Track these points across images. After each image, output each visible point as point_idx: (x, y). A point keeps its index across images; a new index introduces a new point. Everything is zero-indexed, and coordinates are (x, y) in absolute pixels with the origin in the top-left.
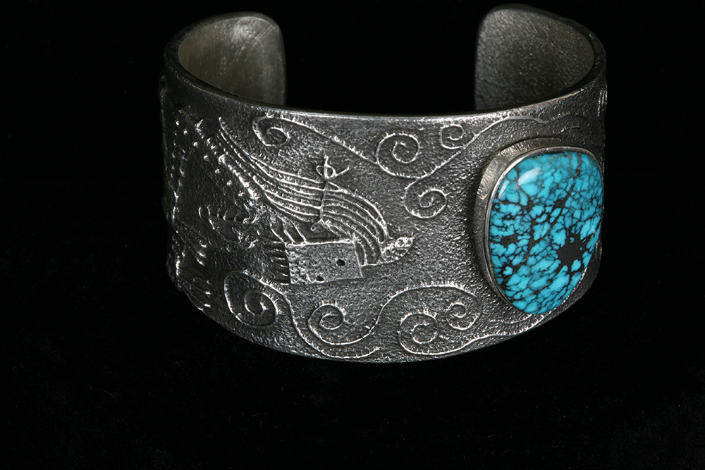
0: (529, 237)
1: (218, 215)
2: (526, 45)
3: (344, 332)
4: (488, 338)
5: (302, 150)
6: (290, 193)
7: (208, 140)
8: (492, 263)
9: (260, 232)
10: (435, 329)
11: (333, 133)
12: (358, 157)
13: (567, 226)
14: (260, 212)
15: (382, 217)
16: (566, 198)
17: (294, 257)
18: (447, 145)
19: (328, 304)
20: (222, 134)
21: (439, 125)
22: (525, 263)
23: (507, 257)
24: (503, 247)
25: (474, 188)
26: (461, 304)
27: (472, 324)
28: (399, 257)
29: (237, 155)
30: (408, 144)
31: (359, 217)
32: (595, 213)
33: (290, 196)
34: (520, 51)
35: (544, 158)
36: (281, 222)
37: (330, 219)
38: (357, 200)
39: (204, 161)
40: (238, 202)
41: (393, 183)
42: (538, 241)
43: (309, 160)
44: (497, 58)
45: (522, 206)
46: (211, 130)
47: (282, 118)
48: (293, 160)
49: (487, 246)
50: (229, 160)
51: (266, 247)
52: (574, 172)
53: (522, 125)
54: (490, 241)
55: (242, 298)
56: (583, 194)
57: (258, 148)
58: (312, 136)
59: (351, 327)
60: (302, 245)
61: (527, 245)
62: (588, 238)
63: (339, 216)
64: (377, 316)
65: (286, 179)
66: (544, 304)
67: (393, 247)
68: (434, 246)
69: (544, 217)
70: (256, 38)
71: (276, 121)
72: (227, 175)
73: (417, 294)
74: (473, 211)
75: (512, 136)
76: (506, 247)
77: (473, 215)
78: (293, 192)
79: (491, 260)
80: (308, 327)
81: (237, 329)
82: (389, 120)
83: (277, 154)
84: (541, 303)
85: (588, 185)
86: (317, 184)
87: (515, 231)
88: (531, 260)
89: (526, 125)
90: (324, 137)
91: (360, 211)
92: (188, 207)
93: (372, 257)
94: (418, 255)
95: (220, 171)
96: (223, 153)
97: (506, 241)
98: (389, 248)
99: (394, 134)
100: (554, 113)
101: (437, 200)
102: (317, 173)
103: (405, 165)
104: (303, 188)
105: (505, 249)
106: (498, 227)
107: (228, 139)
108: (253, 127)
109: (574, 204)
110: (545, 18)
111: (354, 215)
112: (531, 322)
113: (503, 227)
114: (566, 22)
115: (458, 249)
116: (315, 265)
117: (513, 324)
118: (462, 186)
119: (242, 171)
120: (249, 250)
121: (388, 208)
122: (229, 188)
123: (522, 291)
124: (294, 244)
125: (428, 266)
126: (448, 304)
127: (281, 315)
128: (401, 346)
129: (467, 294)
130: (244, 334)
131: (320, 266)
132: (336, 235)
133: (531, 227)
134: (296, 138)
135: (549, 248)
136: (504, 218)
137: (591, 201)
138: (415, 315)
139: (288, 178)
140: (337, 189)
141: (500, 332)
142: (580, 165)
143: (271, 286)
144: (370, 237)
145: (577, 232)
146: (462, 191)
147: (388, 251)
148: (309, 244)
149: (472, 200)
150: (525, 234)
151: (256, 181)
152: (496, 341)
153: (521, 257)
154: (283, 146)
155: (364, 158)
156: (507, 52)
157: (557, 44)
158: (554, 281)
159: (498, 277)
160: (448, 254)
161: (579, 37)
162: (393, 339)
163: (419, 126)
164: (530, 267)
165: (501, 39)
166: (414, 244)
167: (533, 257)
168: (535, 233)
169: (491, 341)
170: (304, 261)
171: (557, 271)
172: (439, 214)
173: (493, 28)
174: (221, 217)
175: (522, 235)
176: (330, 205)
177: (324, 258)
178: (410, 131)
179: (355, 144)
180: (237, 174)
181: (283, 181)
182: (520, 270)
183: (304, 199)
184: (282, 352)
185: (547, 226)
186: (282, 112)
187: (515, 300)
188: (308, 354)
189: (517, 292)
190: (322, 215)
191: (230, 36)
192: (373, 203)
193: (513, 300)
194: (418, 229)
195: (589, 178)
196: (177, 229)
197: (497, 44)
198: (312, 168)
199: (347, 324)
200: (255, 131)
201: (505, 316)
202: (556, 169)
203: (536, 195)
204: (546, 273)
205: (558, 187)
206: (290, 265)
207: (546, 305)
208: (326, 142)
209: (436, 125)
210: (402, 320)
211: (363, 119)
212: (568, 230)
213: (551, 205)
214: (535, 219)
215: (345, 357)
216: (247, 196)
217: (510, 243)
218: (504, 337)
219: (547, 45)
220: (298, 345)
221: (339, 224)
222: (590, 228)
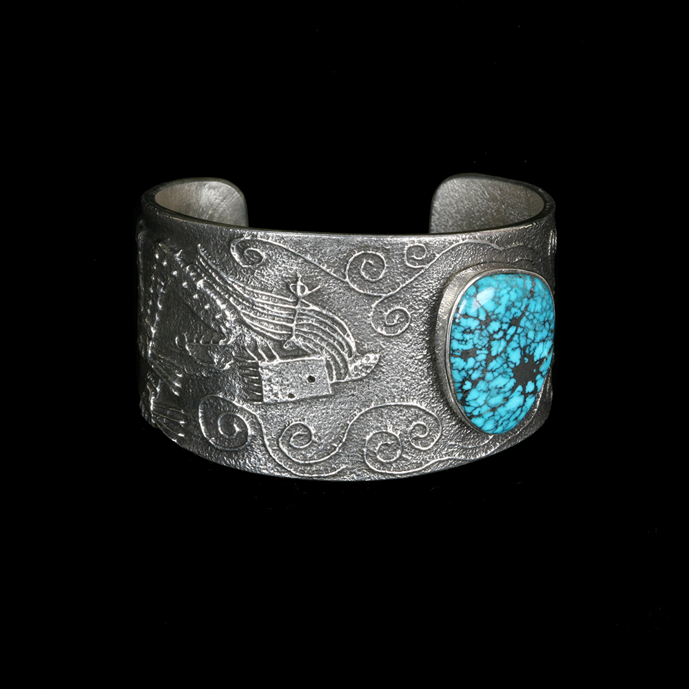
0: (486, 352)
1: (195, 341)
2: (478, 211)
3: (313, 450)
4: (448, 460)
5: (277, 269)
6: (265, 312)
7: (187, 268)
8: (452, 378)
9: (235, 353)
10: (398, 448)
11: (306, 252)
12: (328, 274)
13: (522, 346)
14: (236, 332)
15: (350, 334)
16: (521, 318)
17: (267, 375)
18: (412, 263)
19: (298, 422)
20: (201, 260)
21: (404, 244)
22: (483, 378)
23: (467, 371)
24: (463, 360)
25: (435, 308)
26: (422, 423)
27: (433, 444)
28: (366, 373)
29: (215, 278)
30: (375, 262)
31: (329, 334)
32: (547, 336)
33: (265, 314)
34: (472, 217)
35: (501, 277)
36: (256, 342)
37: (302, 336)
38: (327, 317)
39: (183, 288)
40: (215, 324)
41: (361, 300)
42: (495, 357)
43: (283, 278)
44: (450, 226)
45: (480, 321)
46: (190, 258)
47: (259, 239)
48: (268, 280)
49: (448, 361)
50: (207, 285)
51: (240, 368)
52: (528, 292)
53: (479, 250)
54: (451, 355)
55: (216, 421)
56: (537, 315)
57: (236, 271)
58: (287, 255)
59: (319, 445)
60: (275, 362)
61: (485, 360)
62: (541, 360)
63: (310, 333)
64: (344, 434)
65: (261, 298)
66: (500, 422)
67: (360, 364)
68: (399, 364)
69: (501, 334)
70: (222, 203)
71: (253, 241)
72: (205, 299)
73: (382, 412)
74: (435, 330)
75: (470, 259)
76: (466, 361)
77: (434, 334)
78: (268, 310)
79: (451, 375)
80: (278, 446)
81: (210, 455)
82: (358, 238)
83: (253, 274)
84: (497, 421)
85: (541, 307)
86: (290, 302)
87: (474, 345)
88: (489, 376)
89: (484, 250)
90: (298, 255)
91: (330, 327)
92: (164, 341)
93: (341, 373)
94: (383, 372)
95: (199, 296)
96: (202, 278)
97: (465, 355)
98: (356, 364)
99: (363, 252)
100: (509, 241)
101: (401, 318)
102: (290, 291)
103: (372, 283)
104: (277, 306)
105: (465, 363)
106: (459, 340)
107: (207, 264)
108: (231, 250)
109: (528, 324)
110: (496, 182)
111: (324, 332)
112: (488, 448)
113: (462, 340)
114: (516, 183)
115: (421, 368)
116: (287, 383)
117: (471, 448)
118: (425, 305)
119: (220, 294)
120: (224, 371)
121: (355, 325)
122: (206, 311)
123: (480, 407)
124: (268, 362)
125: (392, 384)
126: (411, 422)
127: (253, 436)
128: (366, 464)
129: (428, 413)
130: (217, 459)
131: (291, 384)
132: (307, 352)
133: (489, 342)
134: (271, 258)
135: (505, 366)
136: (464, 332)
137: (544, 324)
138: (380, 433)
139: (264, 297)
140: (308, 306)
141: (459, 455)
142: (533, 287)
143: (244, 406)
144: (339, 354)
145: (531, 354)
146: (425, 310)
147: (356, 367)
148: (282, 361)
149: (434, 320)
150: (483, 349)
151: (233, 303)
152: (455, 464)
153: (480, 372)
154: (259, 266)
155: (335, 275)
156: (460, 220)
157: (508, 205)
158: (510, 400)
159: (458, 392)
160: (411, 372)
161: (530, 193)
162: (358, 457)
163: (385, 244)
164: (488, 382)
165: (454, 208)
166: (380, 361)
167: (491, 373)
168: (492, 349)
169: (451, 464)
170: (277, 379)
171: (513, 390)
172: (403, 332)
173: (447, 197)
174: (198, 342)
175: (481, 350)
176: (302, 322)
177: (296, 375)
178: (377, 249)
179: (326, 262)
180: (214, 297)
181: (258, 300)
182: (478, 385)
183: (278, 317)
184: (253, 473)
185: (503, 343)
186: (259, 233)
187: (473, 416)
188: (278, 474)
189: (476, 408)
190: (294, 333)
191: (199, 199)
192: (342, 320)
193: (472, 416)
194: (384, 347)
195: (542, 301)
196: (152, 364)
197: (450, 213)
198: (287, 287)
199: (316, 442)
200: (233, 253)
201: (463, 440)
202: (512, 288)
203: (494, 312)
204: (502, 390)
205: (513, 305)
206: (263, 383)
207: (502, 424)
208: (300, 261)
209: (401, 244)
210: (368, 438)
211: (334, 238)
212: (523, 349)
213: (507, 323)
214: (492, 335)
215: (314, 475)
216: (224, 317)
217: (470, 357)
218: (463, 461)
219: (498, 208)
220: (269, 465)
221: (310, 341)
222: (543, 351)
